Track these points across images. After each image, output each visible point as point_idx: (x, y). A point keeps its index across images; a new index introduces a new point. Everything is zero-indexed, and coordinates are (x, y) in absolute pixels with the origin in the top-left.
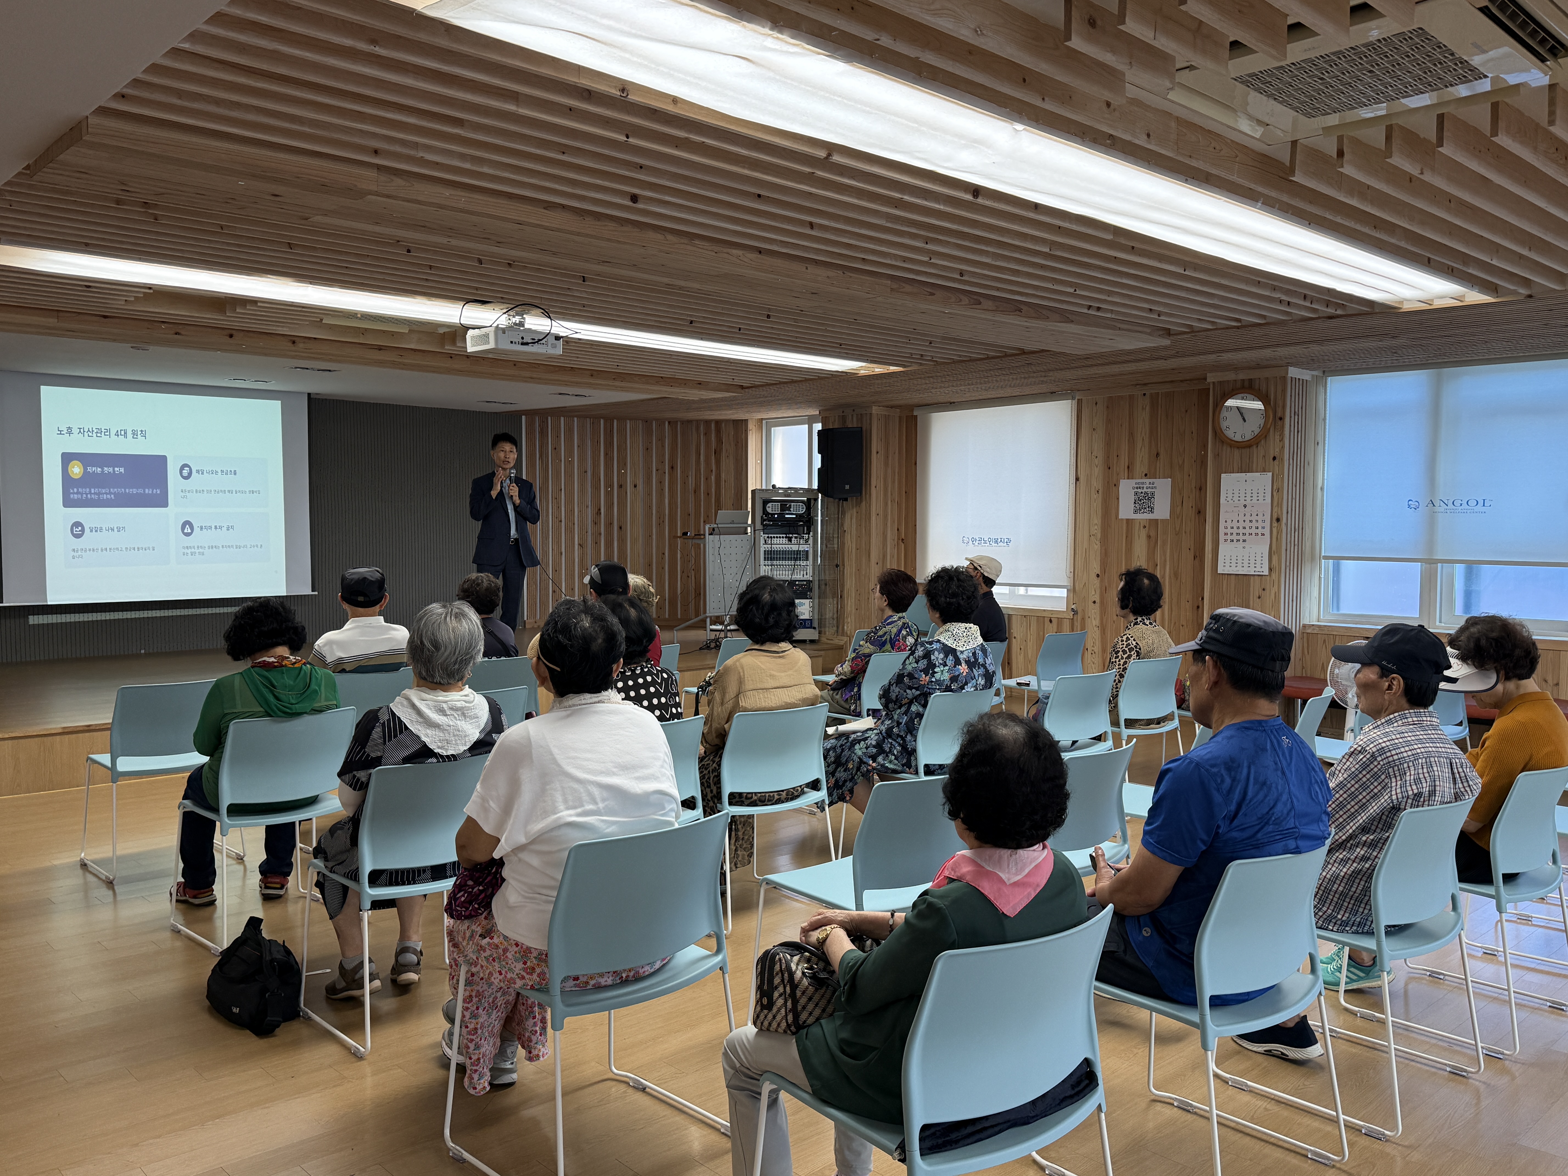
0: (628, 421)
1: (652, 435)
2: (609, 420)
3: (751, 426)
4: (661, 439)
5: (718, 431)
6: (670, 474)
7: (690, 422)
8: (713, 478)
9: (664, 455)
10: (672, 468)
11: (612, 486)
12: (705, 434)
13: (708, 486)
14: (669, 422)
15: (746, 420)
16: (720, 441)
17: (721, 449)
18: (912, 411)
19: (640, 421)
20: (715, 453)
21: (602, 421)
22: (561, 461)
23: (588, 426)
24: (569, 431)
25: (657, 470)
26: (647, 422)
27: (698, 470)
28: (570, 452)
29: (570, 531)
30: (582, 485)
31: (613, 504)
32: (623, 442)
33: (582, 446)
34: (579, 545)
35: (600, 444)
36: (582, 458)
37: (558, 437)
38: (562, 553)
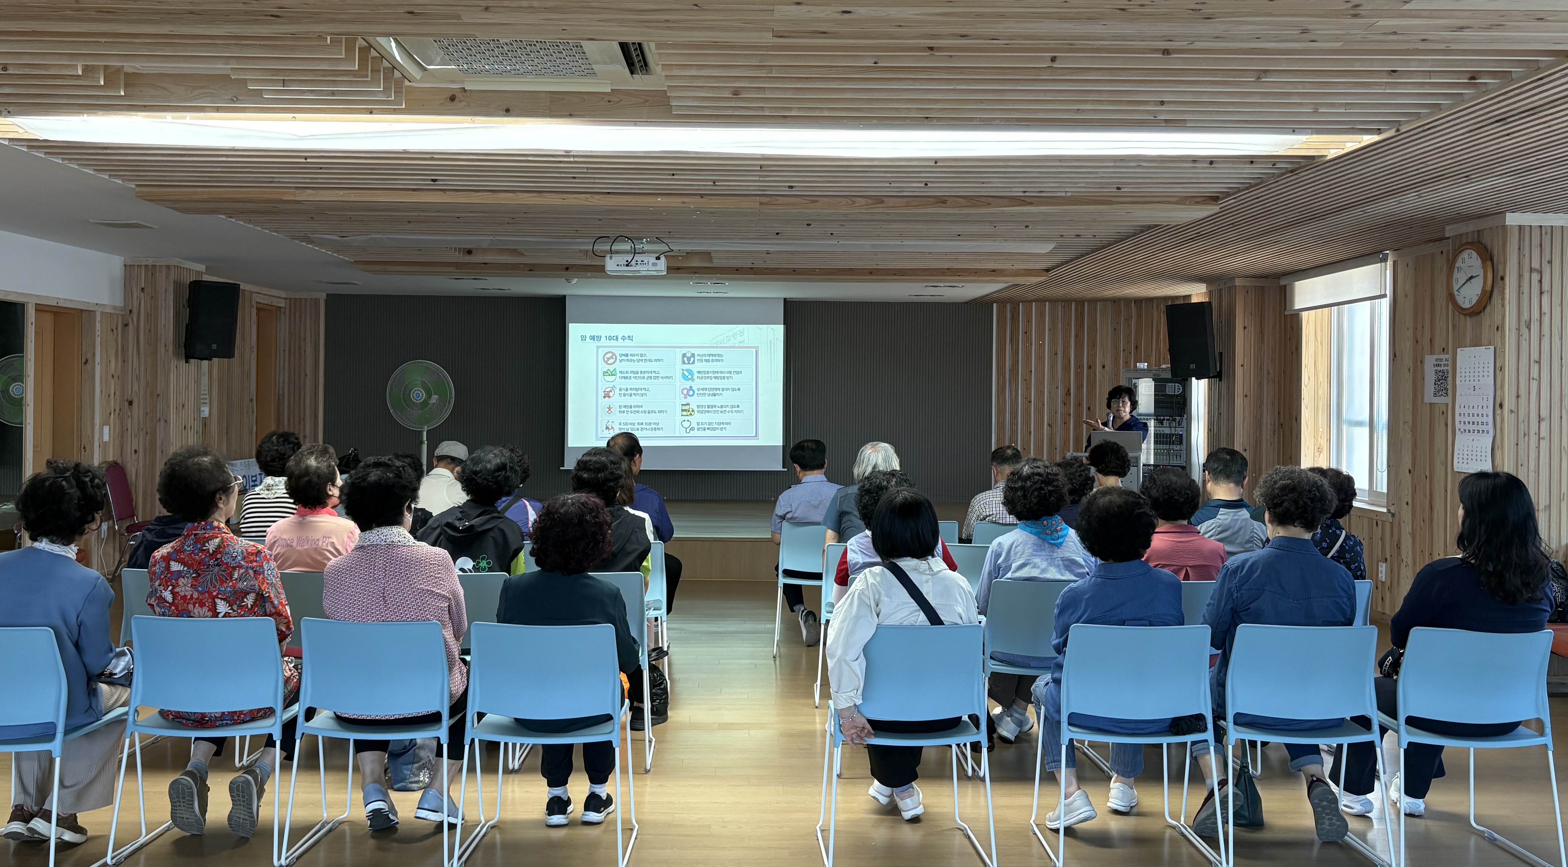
0: (1098, 303)
1: (1120, 315)
2: (1080, 308)
4: (1128, 320)
9: (1130, 335)
10: (1137, 347)
11: (1081, 367)
14: (1135, 302)
15: (1189, 296)
18: (1280, 281)
21: (1073, 306)
22: (1031, 344)
24: (1041, 315)
25: (1124, 350)
28: (1041, 335)
29: (1040, 412)
30: (1053, 367)
31: (1082, 385)
32: (1093, 322)
33: (1053, 330)
34: (1049, 425)
35: (1071, 326)
36: (1053, 342)
37: (1029, 321)
38: (1030, 433)
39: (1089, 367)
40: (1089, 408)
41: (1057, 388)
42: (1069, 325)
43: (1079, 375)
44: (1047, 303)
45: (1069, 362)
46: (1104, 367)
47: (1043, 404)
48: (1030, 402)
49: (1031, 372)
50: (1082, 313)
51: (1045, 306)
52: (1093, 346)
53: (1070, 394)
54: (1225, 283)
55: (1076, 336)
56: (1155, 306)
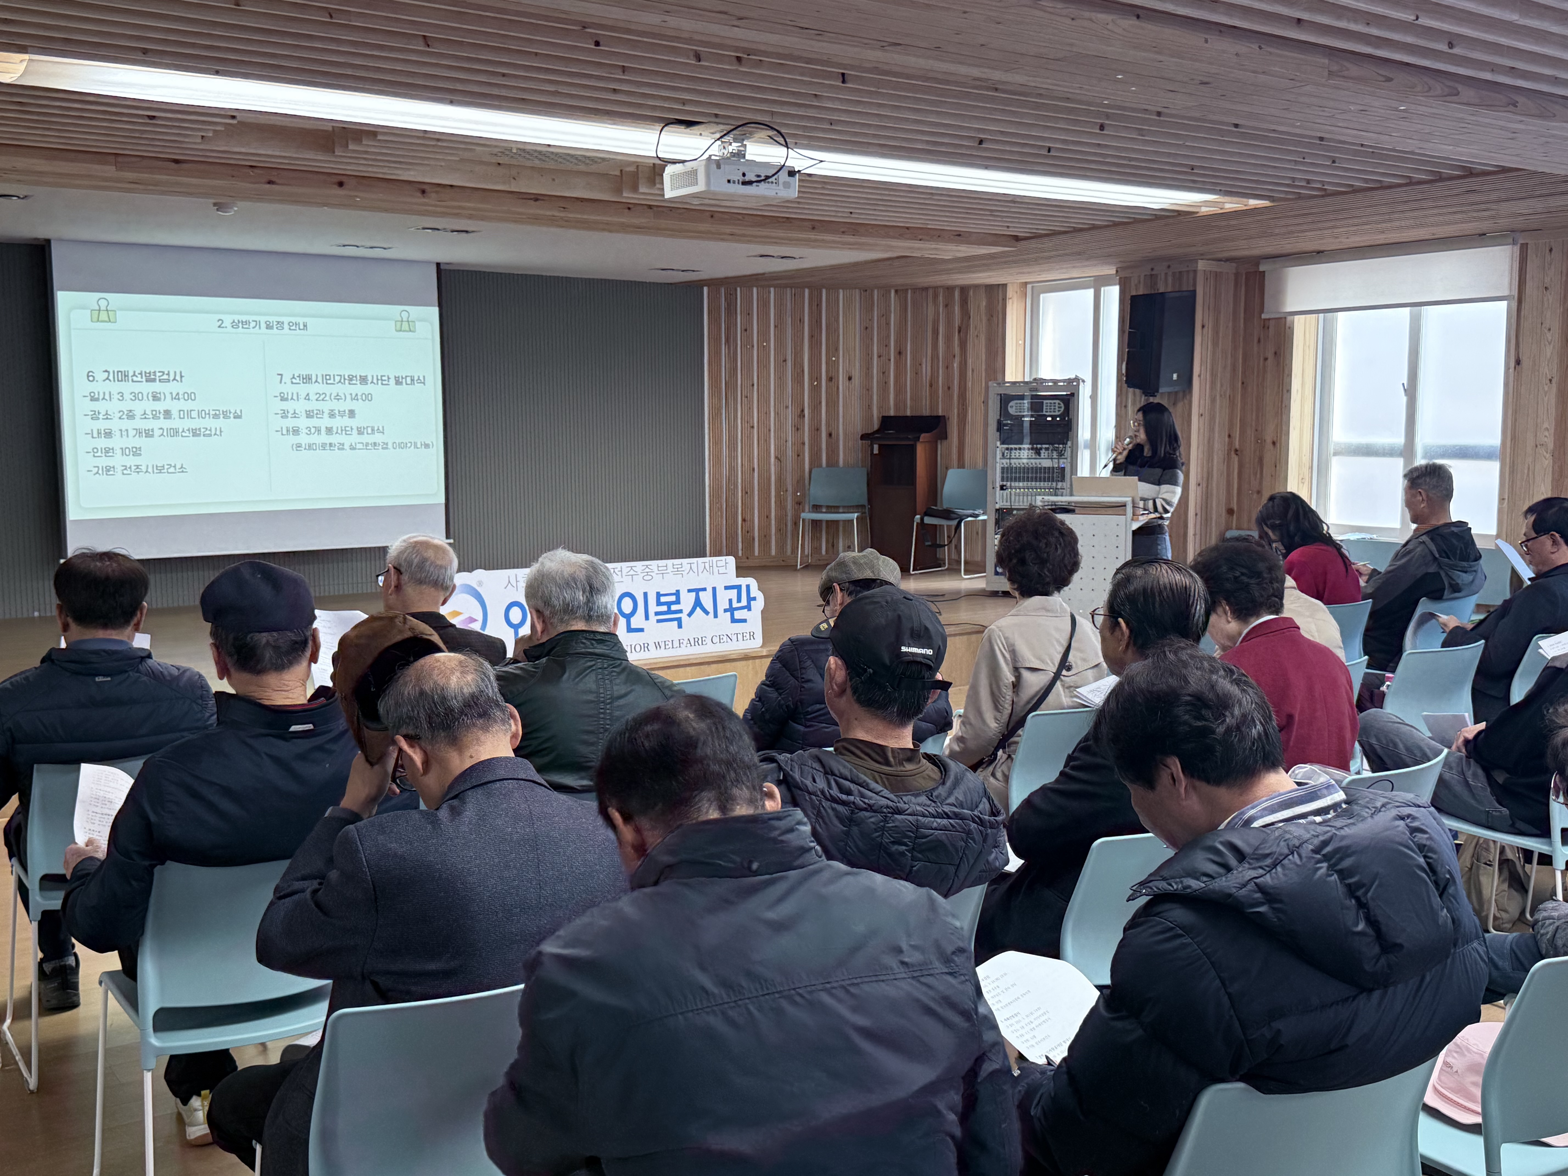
0: (841, 291)
1: (872, 310)
2: (816, 289)
3: (1010, 292)
4: (885, 315)
6: (896, 362)
7: (926, 289)
8: (956, 366)
9: (888, 336)
10: (900, 353)
11: (819, 379)
12: (946, 306)
13: (949, 377)
14: (896, 291)
15: (1004, 285)
17: (968, 326)
18: (1258, 266)
19: (857, 291)
20: (959, 332)
21: (807, 291)
22: (753, 346)
23: (789, 298)
24: (764, 306)
25: (880, 356)
26: (866, 290)
27: (935, 357)
28: (764, 335)
29: (764, 441)
30: (780, 378)
31: (820, 403)
32: (834, 318)
33: (784, 327)
34: (776, 458)
35: (804, 322)
36: (781, 342)
37: (749, 314)
38: (753, 470)
39: (830, 379)
40: (830, 435)
41: (787, 407)
42: (801, 321)
43: (815, 390)
44: (772, 290)
45: (803, 371)
46: (850, 379)
47: (770, 430)
48: (753, 427)
49: (753, 385)
50: (819, 305)
51: (769, 292)
52: (833, 349)
53: (804, 416)
54: (1169, 267)
55: (811, 337)
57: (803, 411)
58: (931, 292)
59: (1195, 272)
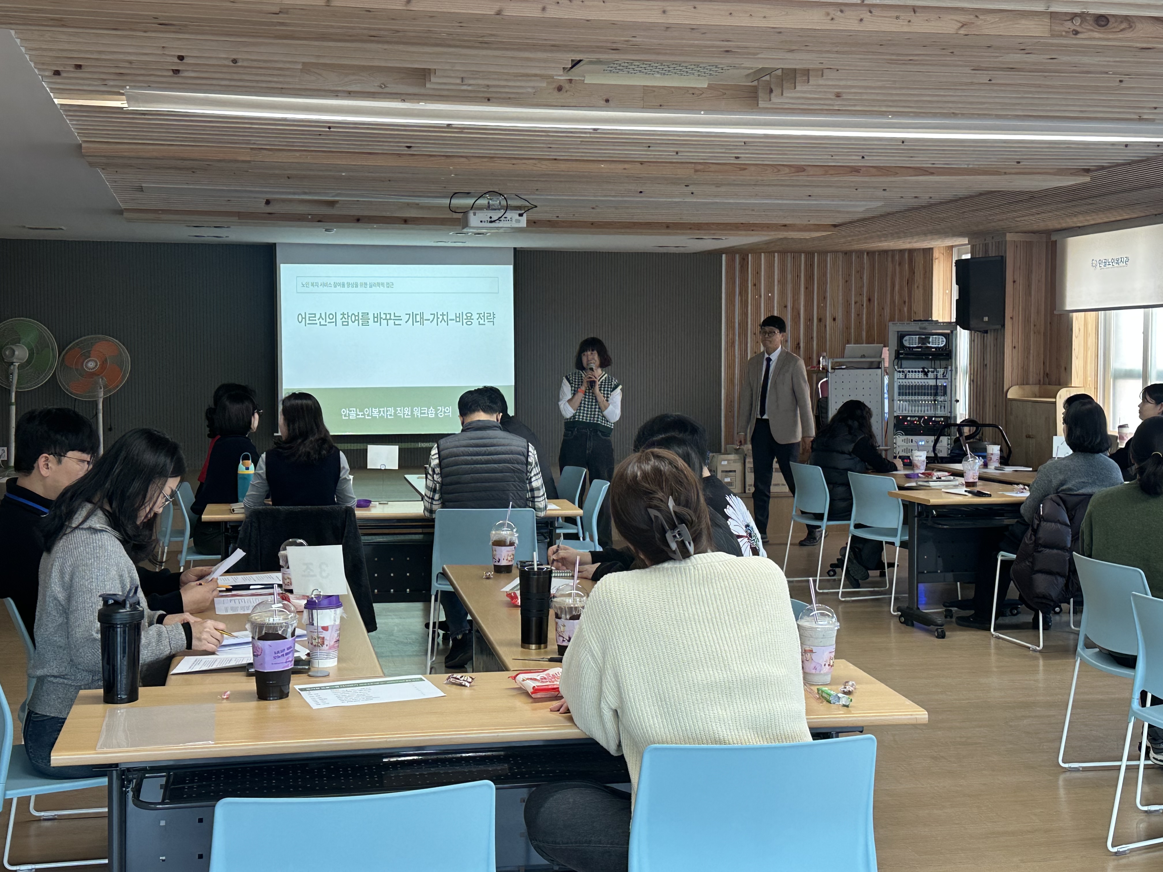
0: (829, 257)
1: (851, 268)
2: (810, 255)
3: (936, 254)
4: (860, 272)
5: (911, 260)
6: (867, 307)
8: (906, 309)
9: (862, 287)
10: (870, 300)
11: (811, 321)
12: (900, 265)
14: (868, 253)
15: (930, 249)
16: (912, 272)
17: (913, 279)
18: (1051, 237)
19: (840, 254)
20: (908, 284)
21: (803, 256)
22: (760, 296)
23: (789, 261)
24: (770, 266)
25: (856, 303)
26: (846, 253)
27: (893, 302)
28: (770, 288)
31: (812, 338)
32: (823, 275)
33: (782, 282)
35: (800, 278)
36: (783, 293)
37: (758, 273)
39: (820, 320)
42: (799, 276)
43: (809, 328)
44: (776, 255)
45: (799, 314)
46: (834, 319)
50: (812, 265)
51: (774, 257)
52: (822, 298)
53: (800, 348)
54: (993, 238)
55: (806, 288)
56: (890, 259)
57: (799, 344)
58: (890, 253)
59: (1006, 241)
